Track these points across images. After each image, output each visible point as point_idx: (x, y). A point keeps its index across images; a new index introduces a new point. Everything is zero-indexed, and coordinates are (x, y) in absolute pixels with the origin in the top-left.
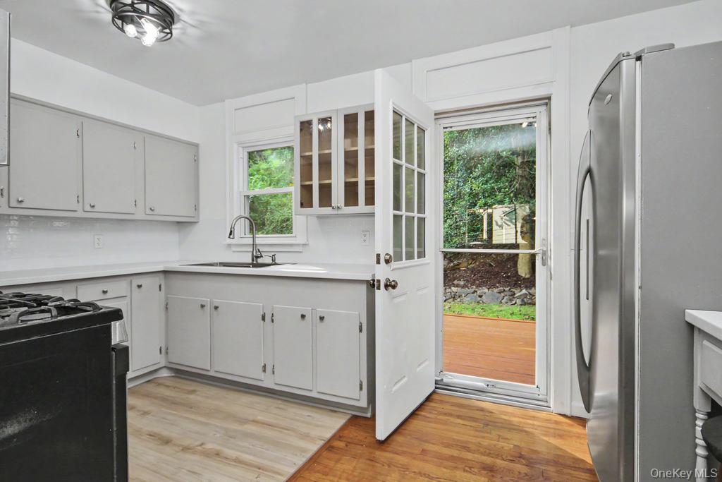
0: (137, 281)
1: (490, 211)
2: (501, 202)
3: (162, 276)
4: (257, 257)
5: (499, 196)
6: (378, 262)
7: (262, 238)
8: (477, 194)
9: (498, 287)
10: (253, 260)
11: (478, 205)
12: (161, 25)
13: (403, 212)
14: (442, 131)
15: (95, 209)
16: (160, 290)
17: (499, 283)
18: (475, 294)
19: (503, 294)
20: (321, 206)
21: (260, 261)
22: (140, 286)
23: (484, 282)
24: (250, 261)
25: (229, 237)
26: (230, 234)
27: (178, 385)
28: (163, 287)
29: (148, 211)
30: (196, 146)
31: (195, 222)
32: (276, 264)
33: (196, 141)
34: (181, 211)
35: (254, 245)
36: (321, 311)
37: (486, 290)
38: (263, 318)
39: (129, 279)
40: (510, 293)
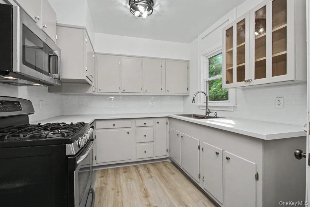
0: (157, 120)
3: (167, 119)
4: (208, 113)
7: (212, 103)
10: (206, 114)
12: (148, 6)
15: (147, 92)
16: (167, 125)
20: (238, 81)
21: (210, 115)
22: (158, 122)
24: (205, 114)
25: (192, 102)
26: (193, 101)
27: (170, 168)
28: (168, 124)
29: (167, 92)
30: (188, 61)
31: (188, 96)
32: (217, 118)
33: (188, 60)
34: (182, 91)
35: (207, 106)
36: (228, 153)
38: (199, 148)
39: (154, 119)
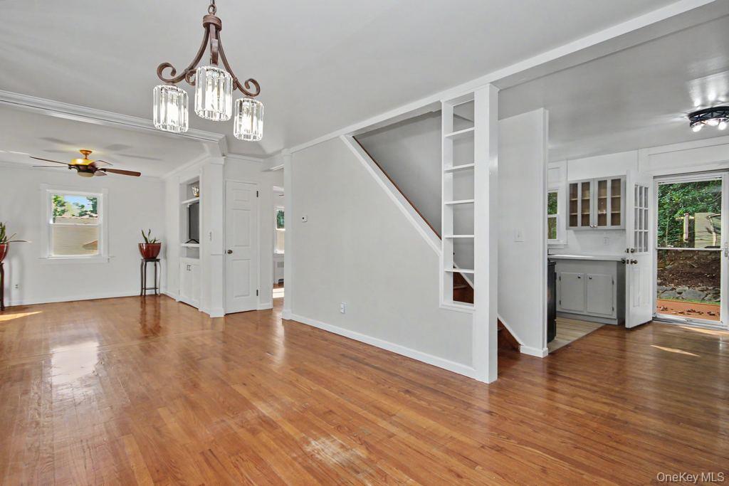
1: (691, 217)
2: (705, 210)
5: (702, 205)
6: (628, 252)
8: (677, 204)
9: (700, 286)
11: (679, 212)
13: (643, 230)
14: (657, 184)
17: (702, 282)
18: (674, 291)
19: (706, 292)
20: (582, 225)
23: (683, 281)
36: (590, 275)
37: (687, 288)
40: (714, 292)
